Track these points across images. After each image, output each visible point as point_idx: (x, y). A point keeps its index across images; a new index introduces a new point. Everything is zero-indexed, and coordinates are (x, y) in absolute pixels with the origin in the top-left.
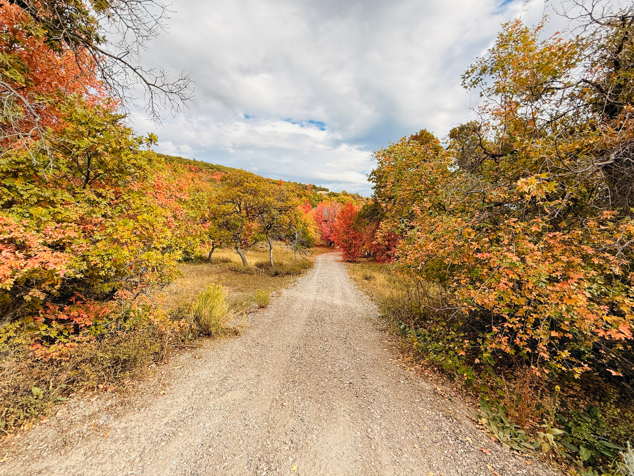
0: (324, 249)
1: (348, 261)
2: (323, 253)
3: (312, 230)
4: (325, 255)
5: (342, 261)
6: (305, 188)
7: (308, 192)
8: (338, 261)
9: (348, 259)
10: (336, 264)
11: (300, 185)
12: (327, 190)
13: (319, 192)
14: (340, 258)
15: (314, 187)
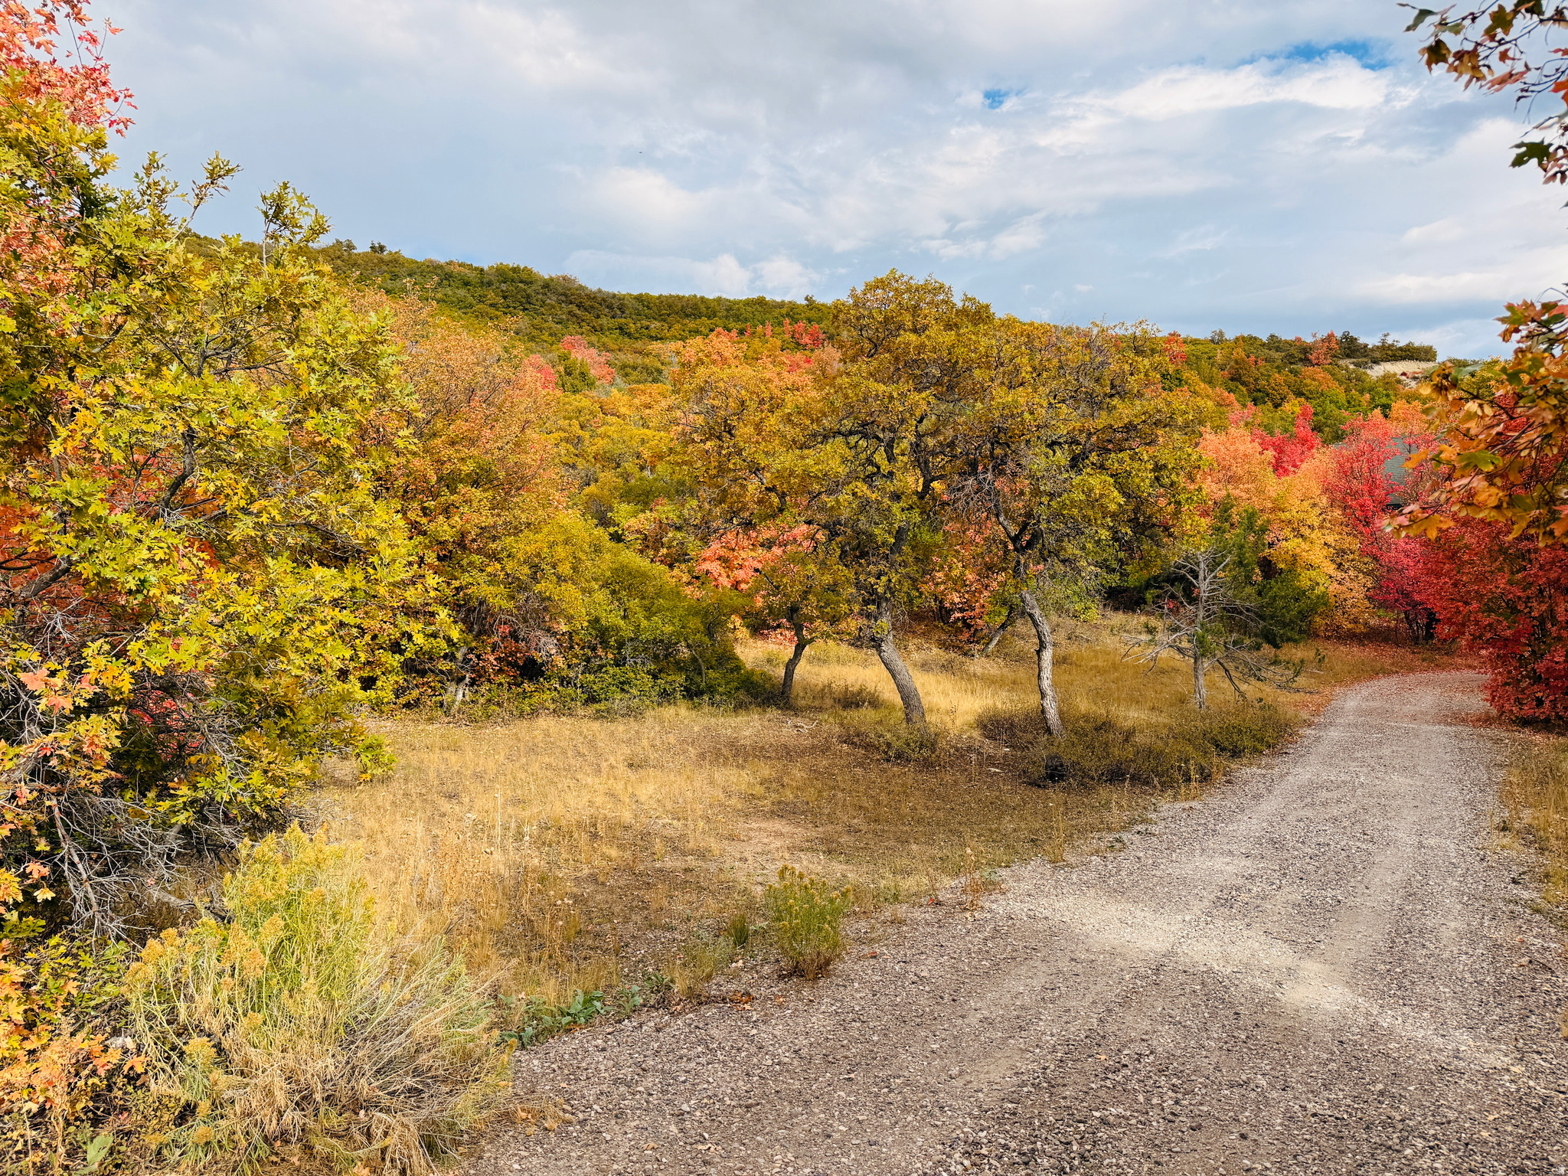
0: (1388, 655)
1: (1525, 722)
2: (1376, 673)
3: (1317, 555)
4: (1385, 683)
5: (1487, 720)
6: (1300, 355)
7: (1315, 377)
8: (1458, 718)
9: (1527, 710)
10: (1439, 735)
11: (1274, 343)
12: (1423, 354)
13: (1377, 371)
14: (1478, 703)
15: (1350, 348)
